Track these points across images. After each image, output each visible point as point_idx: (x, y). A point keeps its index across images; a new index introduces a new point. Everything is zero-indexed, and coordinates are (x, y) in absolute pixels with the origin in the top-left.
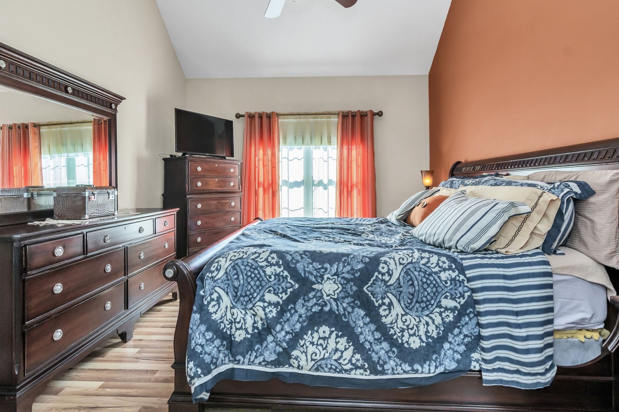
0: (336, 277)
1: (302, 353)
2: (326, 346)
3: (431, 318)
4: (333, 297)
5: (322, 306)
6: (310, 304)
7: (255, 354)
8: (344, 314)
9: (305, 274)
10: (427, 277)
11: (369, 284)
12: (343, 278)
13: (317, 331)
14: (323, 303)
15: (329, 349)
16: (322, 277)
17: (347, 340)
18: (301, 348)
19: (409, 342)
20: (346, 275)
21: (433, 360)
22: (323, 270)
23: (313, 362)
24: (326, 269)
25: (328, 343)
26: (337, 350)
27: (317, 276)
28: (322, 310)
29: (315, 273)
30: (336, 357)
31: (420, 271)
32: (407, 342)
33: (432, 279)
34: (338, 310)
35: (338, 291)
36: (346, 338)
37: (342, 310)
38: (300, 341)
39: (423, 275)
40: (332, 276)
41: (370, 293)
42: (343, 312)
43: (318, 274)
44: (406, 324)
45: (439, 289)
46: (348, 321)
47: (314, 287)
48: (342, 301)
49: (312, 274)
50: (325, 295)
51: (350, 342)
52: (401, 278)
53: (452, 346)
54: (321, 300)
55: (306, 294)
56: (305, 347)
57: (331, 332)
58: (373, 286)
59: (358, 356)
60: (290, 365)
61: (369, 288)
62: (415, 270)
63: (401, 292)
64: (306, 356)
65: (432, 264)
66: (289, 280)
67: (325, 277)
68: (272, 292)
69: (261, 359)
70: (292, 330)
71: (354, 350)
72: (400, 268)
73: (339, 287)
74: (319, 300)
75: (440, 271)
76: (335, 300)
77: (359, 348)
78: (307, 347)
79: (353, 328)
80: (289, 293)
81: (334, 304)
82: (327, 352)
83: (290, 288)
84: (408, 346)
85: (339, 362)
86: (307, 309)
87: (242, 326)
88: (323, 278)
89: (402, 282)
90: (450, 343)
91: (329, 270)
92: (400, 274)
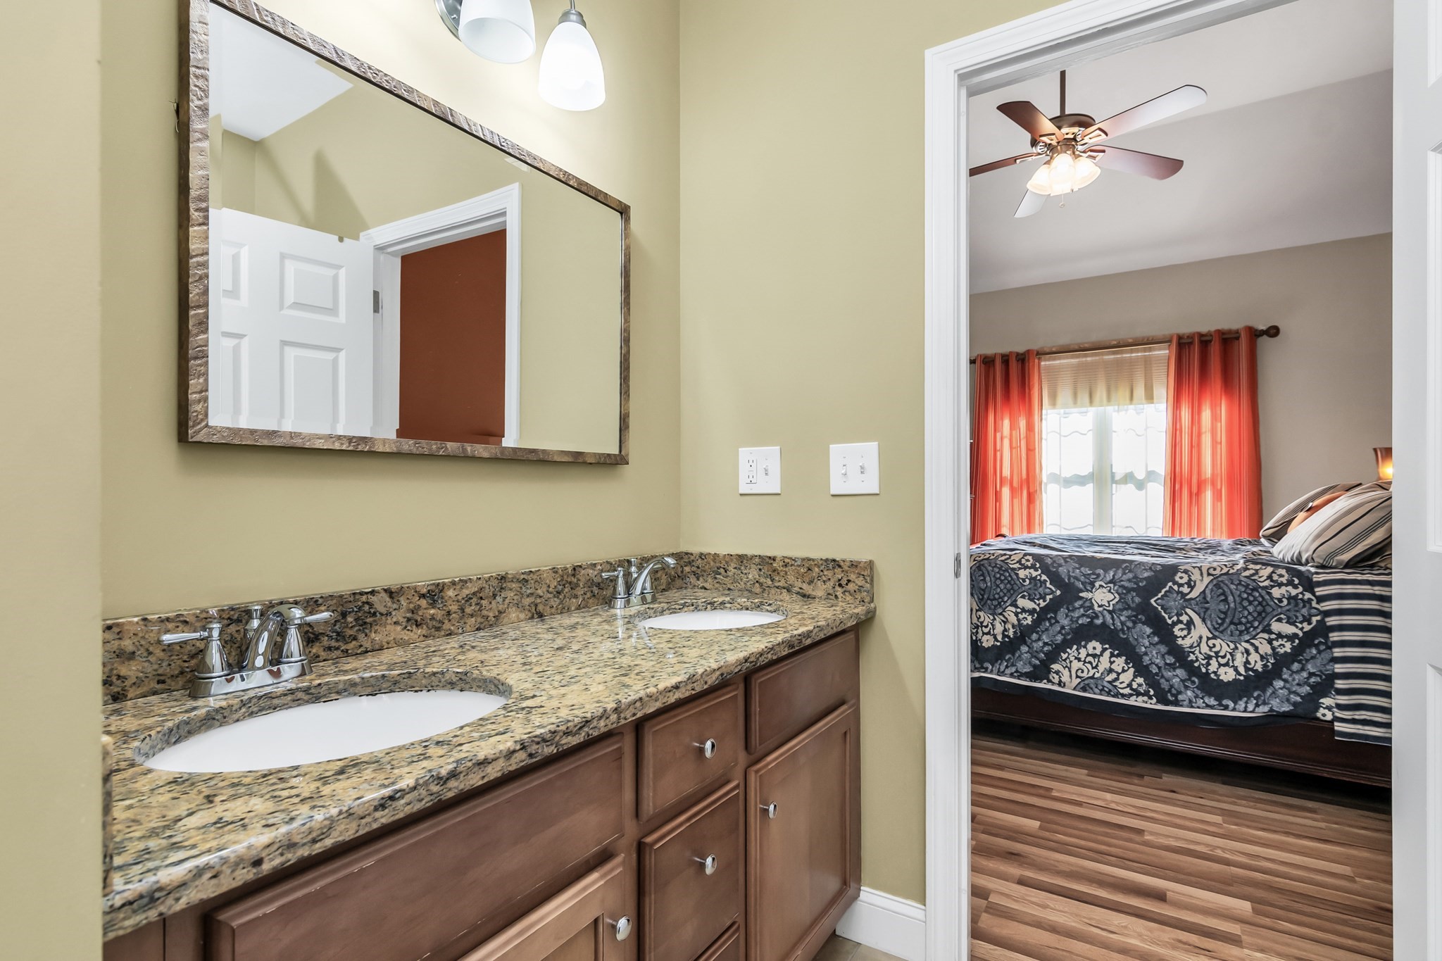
0: (1112, 585)
1: (1064, 668)
2: (1097, 665)
3: (1253, 645)
4: (1108, 608)
5: (1092, 618)
6: (1076, 614)
7: (1006, 663)
8: (1122, 630)
9: (1069, 579)
10: (1250, 592)
11: (1160, 596)
12: (1122, 586)
13: (1085, 647)
14: (1094, 615)
15: (1101, 668)
16: (1092, 584)
17: (1126, 660)
18: (1063, 662)
19: (1218, 673)
20: (1126, 584)
21: (1254, 697)
22: (1095, 577)
23: (1079, 680)
24: (1098, 575)
25: (1099, 661)
26: (1111, 671)
27: (1086, 582)
28: (1091, 623)
29: (1082, 578)
30: (1110, 678)
31: (1240, 584)
32: (1215, 673)
33: (1257, 594)
34: (1114, 624)
35: (1114, 602)
36: (1124, 658)
37: (1119, 624)
38: (1062, 654)
39: (1243, 589)
40: (1106, 583)
41: (1159, 608)
42: (1121, 627)
43: (1087, 581)
44: (1214, 650)
45: (1269, 609)
46: (1127, 638)
47: (1081, 595)
48: (1120, 614)
49: (1079, 580)
50: (1096, 606)
51: (1129, 664)
52: (1208, 592)
53: (1288, 685)
54: (1091, 611)
55: (1071, 603)
56: (1068, 661)
57: (1104, 650)
58: (1165, 598)
59: (1140, 680)
60: (1049, 681)
61: (1159, 601)
62: (1232, 583)
64: (1070, 671)
65: (1260, 577)
66: (1048, 585)
67: (1097, 585)
68: (1027, 598)
69: (1014, 669)
70: (1051, 641)
71: (1134, 673)
72: (1207, 580)
73: (1115, 597)
74: (1089, 610)
75: (1272, 587)
76: (1109, 612)
77: (1141, 670)
78: (1071, 662)
79: (1134, 647)
80: (1048, 601)
81: (1108, 617)
82: (1098, 672)
83: (1049, 594)
84: (1215, 678)
85: (1114, 684)
86: (1071, 620)
88: (1094, 586)
89: (1209, 596)
90: (1286, 681)
91: (1102, 576)
92: (1207, 587)
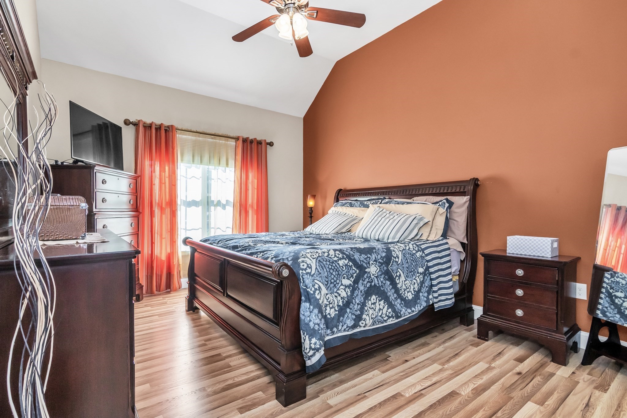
0: (375, 262)
1: (367, 315)
2: (375, 309)
3: (416, 280)
4: (375, 275)
5: (371, 283)
6: (365, 283)
7: (341, 324)
8: (382, 286)
9: (361, 263)
10: (412, 256)
11: (391, 265)
12: (379, 262)
13: (370, 300)
14: (371, 280)
15: (377, 310)
16: (369, 263)
17: (384, 302)
18: (366, 312)
20: (380, 260)
22: (368, 259)
23: (372, 320)
24: (370, 258)
25: (376, 306)
26: (380, 309)
27: (367, 263)
28: (371, 285)
29: (365, 261)
30: (380, 314)
31: (408, 254)
32: (407, 296)
33: (414, 257)
34: (378, 284)
35: (377, 271)
36: (383, 300)
37: (380, 283)
38: (365, 307)
39: (410, 256)
40: (373, 262)
41: (391, 270)
42: (381, 284)
43: (367, 262)
44: (406, 286)
46: (384, 289)
47: (366, 270)
48: (380, 277)
49: (364, 262)
50: (372, 275)
51: (385, 303)
52: (403, 259)
54: (371, 279)
55: (363, 276)
56: (368, 311)
57: (377, 298)
58: (392, 265)
59: (389, 310)
60: (360, 326)
61: (391, 267)
63: (403, 267)
64: (369, 317)
65: (411, 249)
66: (354, 268)
67: (371, 263)
68: (346, 278)
69: (345, 327)
70: (360, 301)
71: (388, 307)
72: (400, 253)
73: (378, 269)
74: (370, 279)
75: (416, 253)
76: (377, 277)
77: (391, 305)
79: (387, 293)
80: (354, 277)
81: (376, 279)
82: (376, 312)
83: (354, 273)
84: (407, 299)
85: (382, 316)
86: (364, 286)
87: (333, 306)
88: (370, 264)
89: (403, 261)
91: (371, 258)
92: (402, 257)
